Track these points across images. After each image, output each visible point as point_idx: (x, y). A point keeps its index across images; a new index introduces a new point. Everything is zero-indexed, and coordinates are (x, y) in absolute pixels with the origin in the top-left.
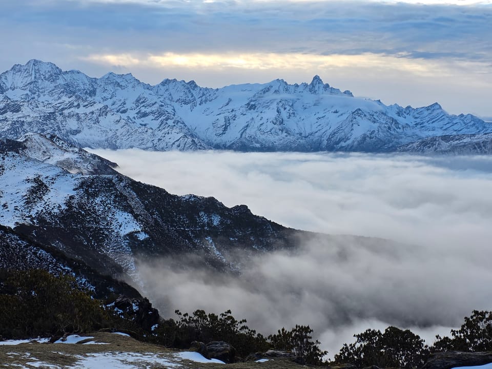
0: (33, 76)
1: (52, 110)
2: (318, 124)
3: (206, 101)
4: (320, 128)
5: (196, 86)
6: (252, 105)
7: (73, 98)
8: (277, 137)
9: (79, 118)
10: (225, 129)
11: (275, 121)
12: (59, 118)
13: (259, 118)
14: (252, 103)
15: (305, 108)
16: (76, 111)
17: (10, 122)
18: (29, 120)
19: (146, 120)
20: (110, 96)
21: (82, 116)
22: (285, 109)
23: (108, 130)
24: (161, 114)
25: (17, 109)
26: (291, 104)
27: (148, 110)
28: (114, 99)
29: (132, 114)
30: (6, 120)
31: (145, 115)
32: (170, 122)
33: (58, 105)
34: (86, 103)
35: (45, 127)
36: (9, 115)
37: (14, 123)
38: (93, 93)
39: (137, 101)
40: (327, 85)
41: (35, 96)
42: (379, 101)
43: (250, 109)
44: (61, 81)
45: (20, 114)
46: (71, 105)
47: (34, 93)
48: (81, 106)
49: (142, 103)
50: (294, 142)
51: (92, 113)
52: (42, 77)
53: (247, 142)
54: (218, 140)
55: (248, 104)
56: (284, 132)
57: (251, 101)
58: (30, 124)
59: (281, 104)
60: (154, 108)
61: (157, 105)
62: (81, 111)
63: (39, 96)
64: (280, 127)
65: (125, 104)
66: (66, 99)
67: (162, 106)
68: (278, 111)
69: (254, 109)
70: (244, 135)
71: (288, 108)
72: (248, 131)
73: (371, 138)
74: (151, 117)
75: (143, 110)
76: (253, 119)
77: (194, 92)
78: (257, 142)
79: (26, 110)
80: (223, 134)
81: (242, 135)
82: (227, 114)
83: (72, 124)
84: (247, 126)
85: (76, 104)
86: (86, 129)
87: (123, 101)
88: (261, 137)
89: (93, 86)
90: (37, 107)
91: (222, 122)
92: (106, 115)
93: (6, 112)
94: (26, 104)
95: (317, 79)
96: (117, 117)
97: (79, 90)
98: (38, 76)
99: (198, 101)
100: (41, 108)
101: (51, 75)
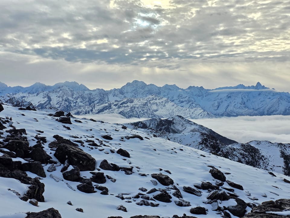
0: (135, 87)
1: (146, 101)
2: (262, 104)
3: (208, 95)
4: (262, 106)
5: (203, 88)
6: (229, 96)
7: (154, 96)
8: (243, 110)
9: (157, 105)
10: (218, 107)
11: (241, 103)
12: (149, 105)
13: (234, 102)
14: (229, 95)
15: (254, 97)
16: (156, 101)
17: (130, 107)
18: (137, 106)
19: (183, 104)
20: (167, 95)
21: (158, 104)
22: (245, 97)
23: (170, 109)
24: (189, 102)
25: (132, 102)
26: (247, 95)
27: (183, 100)
28: (169, 96)
29: (177, 102)
30: (128, 106)
31: (182, 102)
32: (194, 105)
33: (147, 99)
34: (159, 98)
35: (144, 109)
36: (129, 104)
37: (131, 108)
38: (159, 93)
39: (179, 96)
40: (264, 86)
41: (136, 95)
42: (288, 93)
43: (228, 98)
44: (146, 89)
45: (133, 104)
46: (153, 99)
47: (136, 94)
48: (157, 99)
49: (181, 97)
50: (252, 112)
51: (162, 102)
52: (139, 87)
53: (230, 113)
54: (215, 112)
55: (228, 96)
56: (246, 108)
57: (229, 94)
58: (138, 108)
59: (243, 95)
60: (186, 99)
61: (187, 98)
62: (157, 101)
63: (138, 95)
64: (244, 106)
65: (173, 97)
66: (151, 97)
67: (189, 98)
68: (242, 99)
69: (230, 98)
70: (227, 110)
71: (246, 97)
72: (229, 108)
73: (289, 110)
74: (185, 103)
75: (181, 100)
76: (230, 102)
77: (202, 91)
78: (234, 113)
79: (136, 102)
80: (217, 109)
81: (226, 110)
82: (218, 101)
83: (154, 107)
84: (228, 106)
85: (155, 98)
86: (160, 109)
87: (172, 96)
88: (236, 110)
89: (159, 91)
90: (140, 100)
91: (216, 104)
92: (168, 102)
93: (127, 103)
94: (135, 99)
95: (258, 83)
96: (173, 103)
97: (154, 92)
98: (137, 87)
99: (205, 95)
100: (141, 101)
101: (142, 87)
